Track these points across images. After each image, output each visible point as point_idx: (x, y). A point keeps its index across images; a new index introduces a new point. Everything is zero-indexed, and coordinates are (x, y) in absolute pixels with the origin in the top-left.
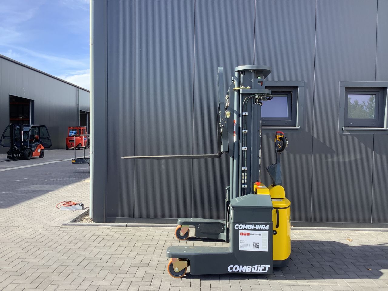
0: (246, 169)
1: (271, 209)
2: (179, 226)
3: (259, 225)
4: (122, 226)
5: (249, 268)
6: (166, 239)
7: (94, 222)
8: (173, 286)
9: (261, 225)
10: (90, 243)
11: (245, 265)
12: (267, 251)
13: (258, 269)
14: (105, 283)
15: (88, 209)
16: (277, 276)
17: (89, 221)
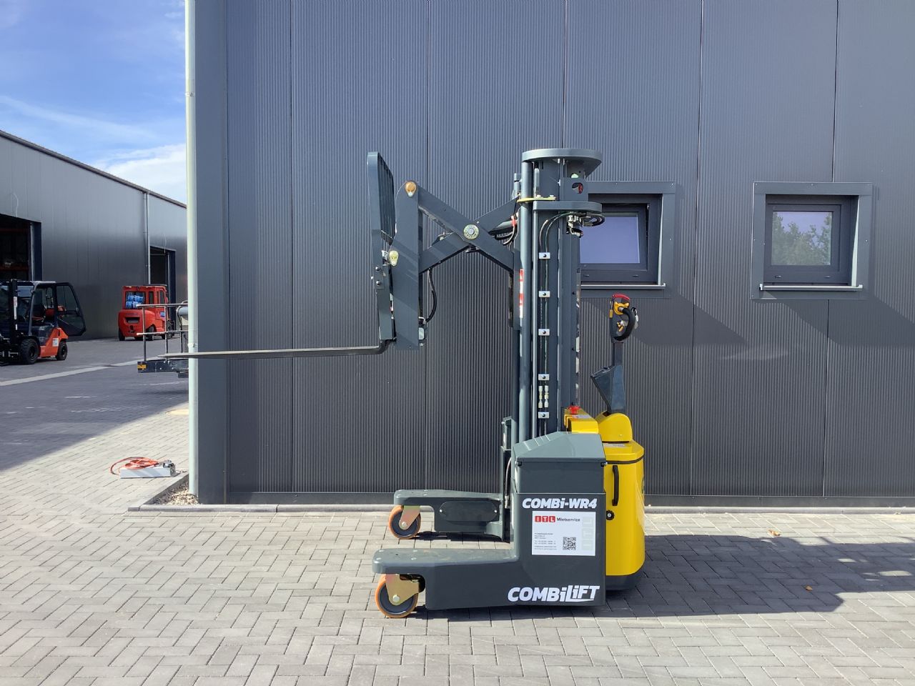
0: (547, 377)
1: (601, 463)
2: (396, 508)
3: (575, 500)
4: (266, 511)
5: (554, 592)
6: (369, 537)
7: (200, 503)
8: (387, 633)
9: (579, 500)
10: (194, 549)
11: (546, 587)
12: (594, 555)
13: (574, 594)
14: (235, 632)
15: (186, 474)
16: (614, 609)
17: (188, 501)
